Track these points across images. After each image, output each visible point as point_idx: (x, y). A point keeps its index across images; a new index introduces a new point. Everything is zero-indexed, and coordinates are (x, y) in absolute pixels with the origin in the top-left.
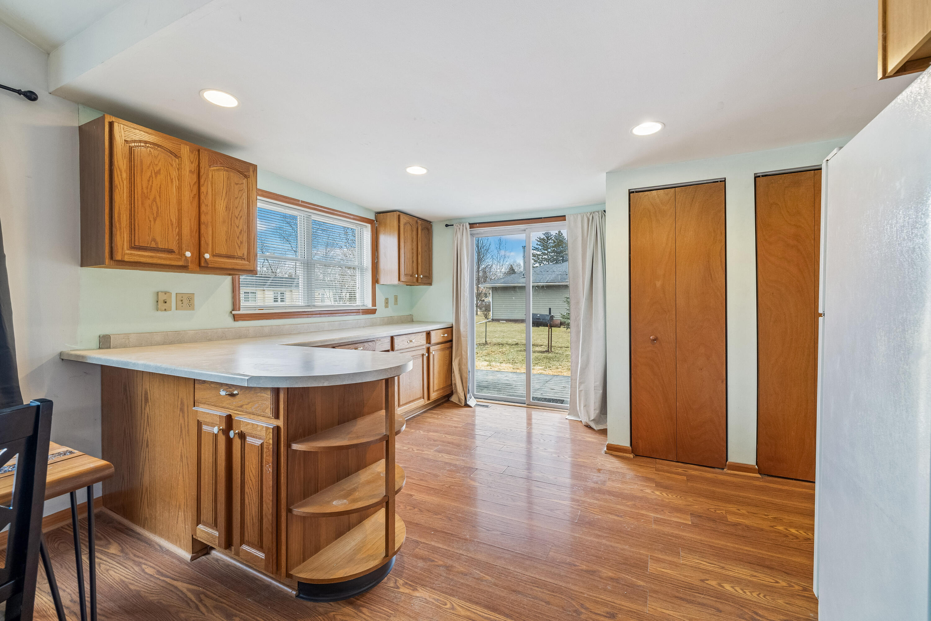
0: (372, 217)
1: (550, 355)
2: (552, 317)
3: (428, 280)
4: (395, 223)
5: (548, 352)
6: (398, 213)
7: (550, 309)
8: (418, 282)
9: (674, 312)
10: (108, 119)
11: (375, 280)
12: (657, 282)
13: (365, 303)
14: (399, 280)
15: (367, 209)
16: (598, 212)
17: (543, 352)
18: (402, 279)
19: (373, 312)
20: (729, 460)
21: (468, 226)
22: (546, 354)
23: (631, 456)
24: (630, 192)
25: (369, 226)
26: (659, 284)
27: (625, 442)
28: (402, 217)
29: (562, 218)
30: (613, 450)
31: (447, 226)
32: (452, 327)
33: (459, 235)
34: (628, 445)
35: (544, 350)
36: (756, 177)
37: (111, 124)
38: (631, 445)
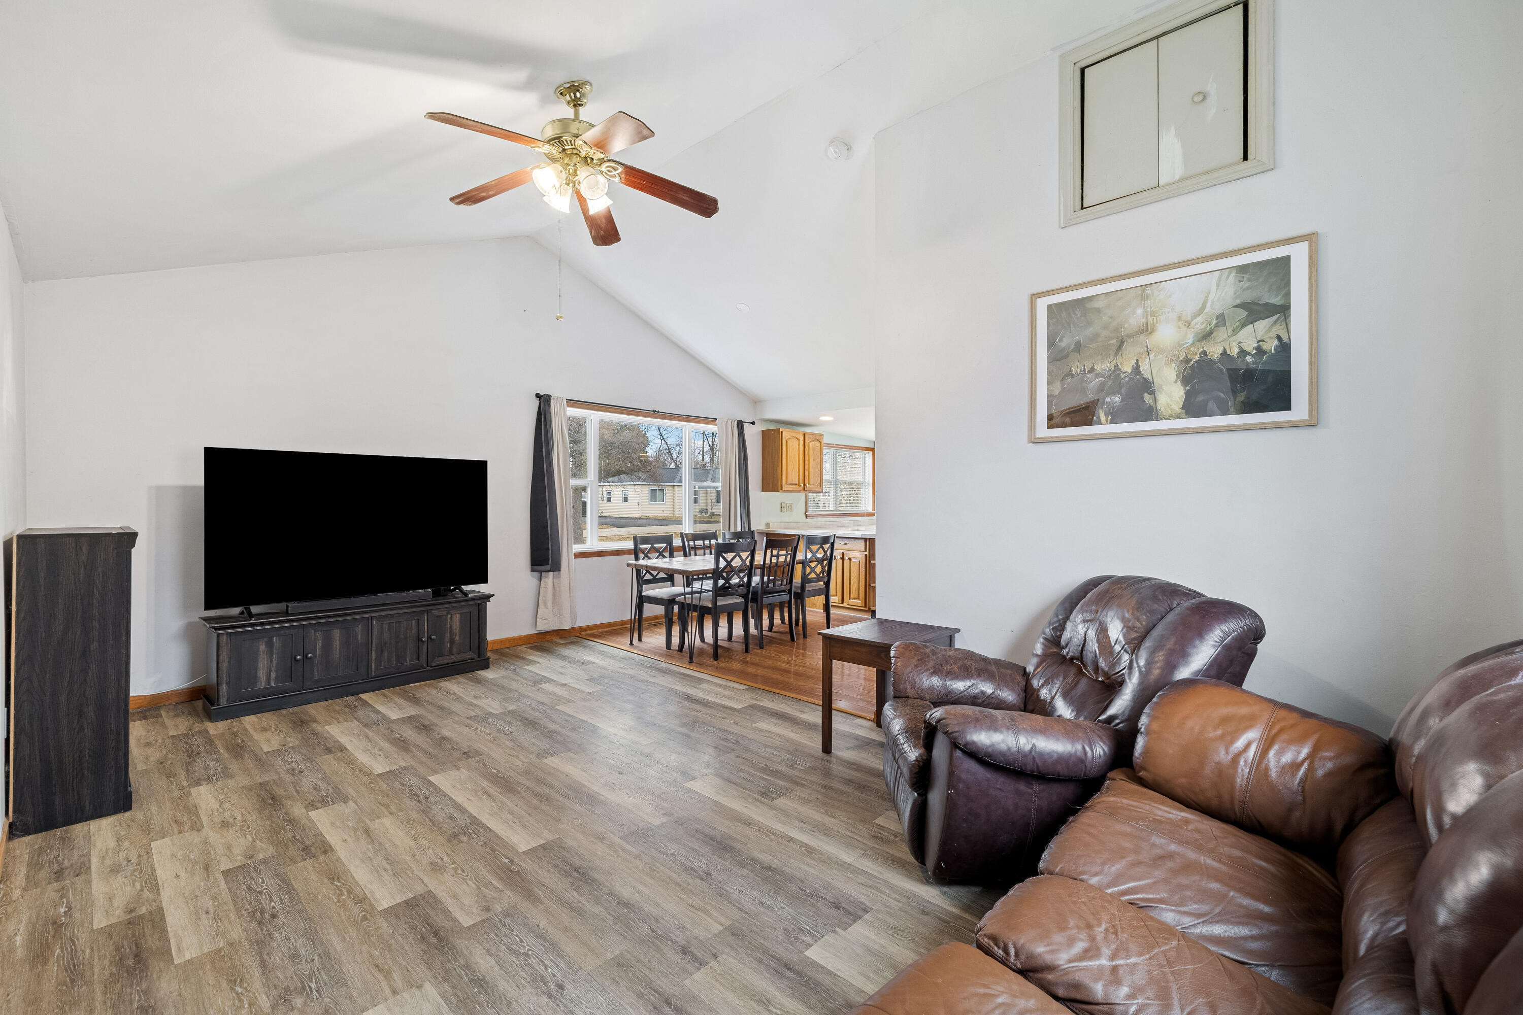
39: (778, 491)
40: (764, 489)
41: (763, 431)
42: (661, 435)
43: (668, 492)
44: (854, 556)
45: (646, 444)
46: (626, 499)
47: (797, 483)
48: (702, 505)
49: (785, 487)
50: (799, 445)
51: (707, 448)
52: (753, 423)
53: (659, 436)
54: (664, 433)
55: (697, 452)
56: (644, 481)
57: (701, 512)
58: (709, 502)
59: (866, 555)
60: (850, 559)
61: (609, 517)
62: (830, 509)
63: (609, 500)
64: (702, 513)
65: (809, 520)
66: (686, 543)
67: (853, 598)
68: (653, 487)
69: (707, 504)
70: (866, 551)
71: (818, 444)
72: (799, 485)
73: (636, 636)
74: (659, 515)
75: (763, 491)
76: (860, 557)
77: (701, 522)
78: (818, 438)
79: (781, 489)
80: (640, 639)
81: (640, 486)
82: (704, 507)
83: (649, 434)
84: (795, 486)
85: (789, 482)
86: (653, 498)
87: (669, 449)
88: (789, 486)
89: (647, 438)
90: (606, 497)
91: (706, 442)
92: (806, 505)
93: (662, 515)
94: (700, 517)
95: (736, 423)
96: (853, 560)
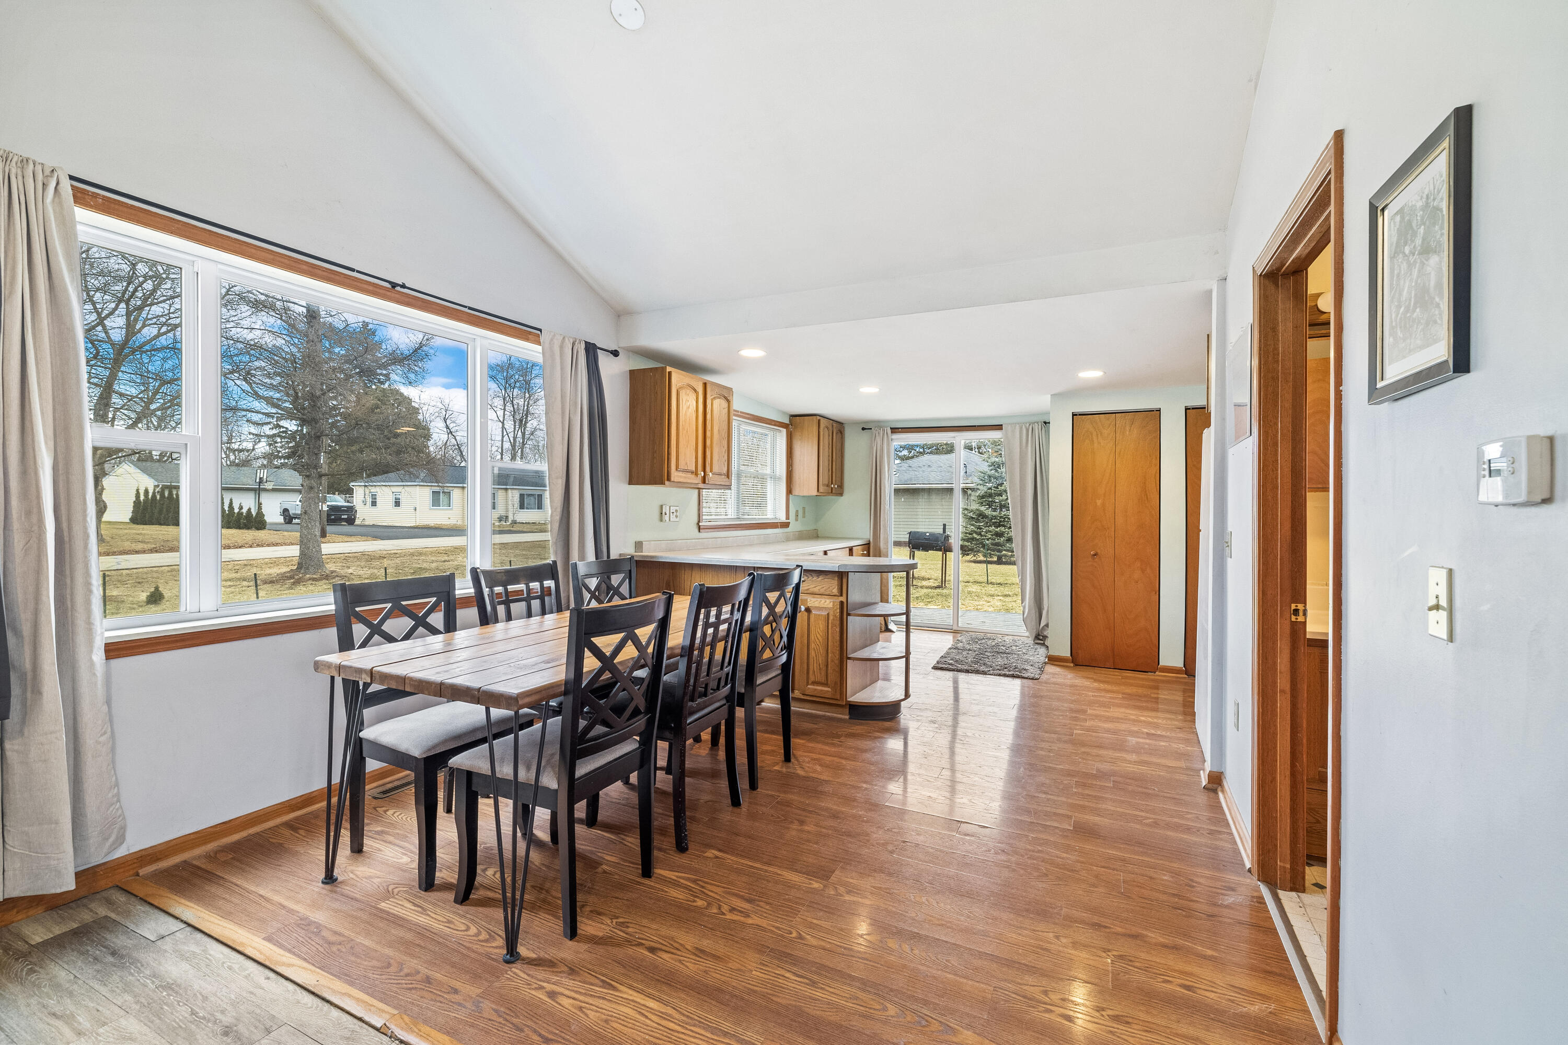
0: (787, 421)
1: (945, 591)
2: (947, 537)
3: (839, 491)
4: (815, 428)
5: (942, 587)
6: (818, 418)
7: (944, 525)
8: (832, 492)
9: (1113, 529)
10: (669, 369)
11: (789, 491)
12: (1097, 501)
13: (777, 516)
14: (818, 491)
15: (784, 413)
16: (1037, 423)
17: (936, 588)
18: (821, 490)
19: (785, 525)
20: (1161, 664)
21: (889, 431)
22: (938, 590)
23: (1072, 665)
24: (1074, 415)
25: (784, 431)
26: (1099, 502)
27: (1066, 653)
28: (822, 420)
29: (999, 427)
30: (1053, 660)
31: (863, 429)
32: (869, 544)
33: (879, 440)
34: (1069, 655)
35: (935, 585)
36: (1187, 409)
37: (670, 373)
38: (1071, 655)
39: (662, 483)
40: (634, 478)
41: (632, 372)
42: (447, 427)
43: (456, 494)
44: (817, 604)
45: (428, 437)
46: (397, 504)
47: (694, 469)
48: (500, 511)
49: (676, 476)
50: (697, 402)
51: (507, 445)
52: (615, 353)
53: (445, 430)
54: (451, 426)
55: (494, 449)
56: (422, 481)
57: (500, 519)
58: (510, 507)
59: (842, 603)
60: (808, 610)
61: (373, 526)
62: (729, 517)
63: (374, 504)
64: (500, 521)
65: (704, 534)
66: (486, 591)
67: (814, 683)
68: (437, 489)
69: (507, 510)
70: (841, 595)
71: (725, 404)
72: (696, 474)
73: (345, 836)
74: (443, 523)
75: (630, 483)
76: (831, 605)
77: (501, 532)
78: (726, 395)
79: (669, 479)
80: (357, 849)
81: (418, 487)
82: (503, 513)
83: (432, 426)
84: (689, 475)
85: (681, 466)
86: (436, 502)
87: (458, 445)
88: (680, 474)
89: (429, 429)
90: (369, 500)
91: (506, 438)
92: (699, 510)
93: (448, 523)
94: (499, 526)
95: (583, 346)
96: (814, 612)
